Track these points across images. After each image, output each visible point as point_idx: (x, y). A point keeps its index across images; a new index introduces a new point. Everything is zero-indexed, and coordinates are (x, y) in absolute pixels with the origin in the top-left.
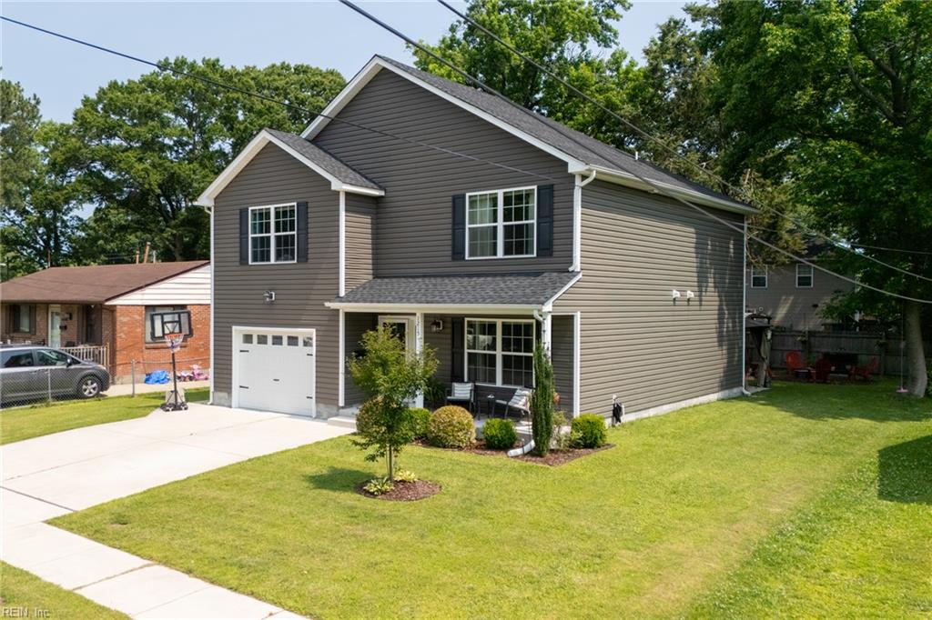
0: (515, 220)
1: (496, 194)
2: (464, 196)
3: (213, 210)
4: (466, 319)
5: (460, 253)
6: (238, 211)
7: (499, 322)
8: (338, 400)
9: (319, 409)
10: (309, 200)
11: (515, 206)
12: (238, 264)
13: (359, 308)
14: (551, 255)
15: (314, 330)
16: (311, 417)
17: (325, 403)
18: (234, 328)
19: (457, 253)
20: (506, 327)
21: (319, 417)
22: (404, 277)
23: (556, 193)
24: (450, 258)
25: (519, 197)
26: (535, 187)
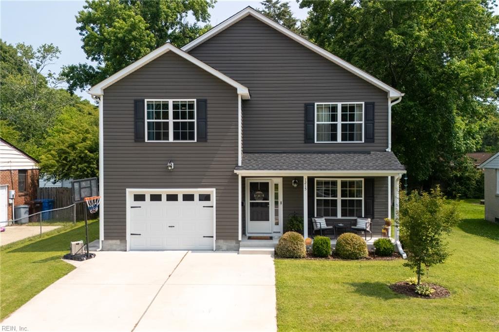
0: (349, 121)
1: (337, 105)
2: (314, 104)
3: (102, 98)
4: (316, 179)
5: (311, 139)
6: (133, 101)
7: (339, 181)
8: (238, 236)
9: (219, 244)
10: (207, 98)
11: (349, 113)
12: (133, 141)
13: (250, 173)
14: (373, 142)
15: (215, 189)
16: (213, 250)
17: (224, 239)
18: (127, 189)
19: (309, 138)
20: (344, 184)
21: (218, 249)
22: (264, 153)
23: (376, 107)
24: (303, 142)
25: (352, 108)
26: (363, 103)
